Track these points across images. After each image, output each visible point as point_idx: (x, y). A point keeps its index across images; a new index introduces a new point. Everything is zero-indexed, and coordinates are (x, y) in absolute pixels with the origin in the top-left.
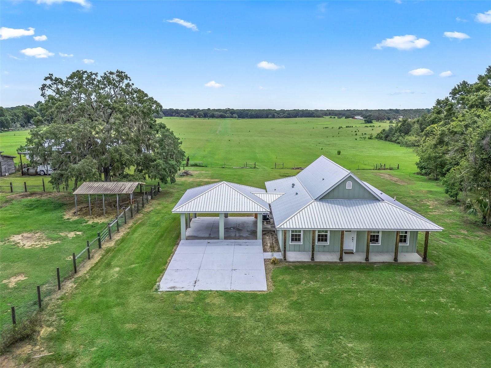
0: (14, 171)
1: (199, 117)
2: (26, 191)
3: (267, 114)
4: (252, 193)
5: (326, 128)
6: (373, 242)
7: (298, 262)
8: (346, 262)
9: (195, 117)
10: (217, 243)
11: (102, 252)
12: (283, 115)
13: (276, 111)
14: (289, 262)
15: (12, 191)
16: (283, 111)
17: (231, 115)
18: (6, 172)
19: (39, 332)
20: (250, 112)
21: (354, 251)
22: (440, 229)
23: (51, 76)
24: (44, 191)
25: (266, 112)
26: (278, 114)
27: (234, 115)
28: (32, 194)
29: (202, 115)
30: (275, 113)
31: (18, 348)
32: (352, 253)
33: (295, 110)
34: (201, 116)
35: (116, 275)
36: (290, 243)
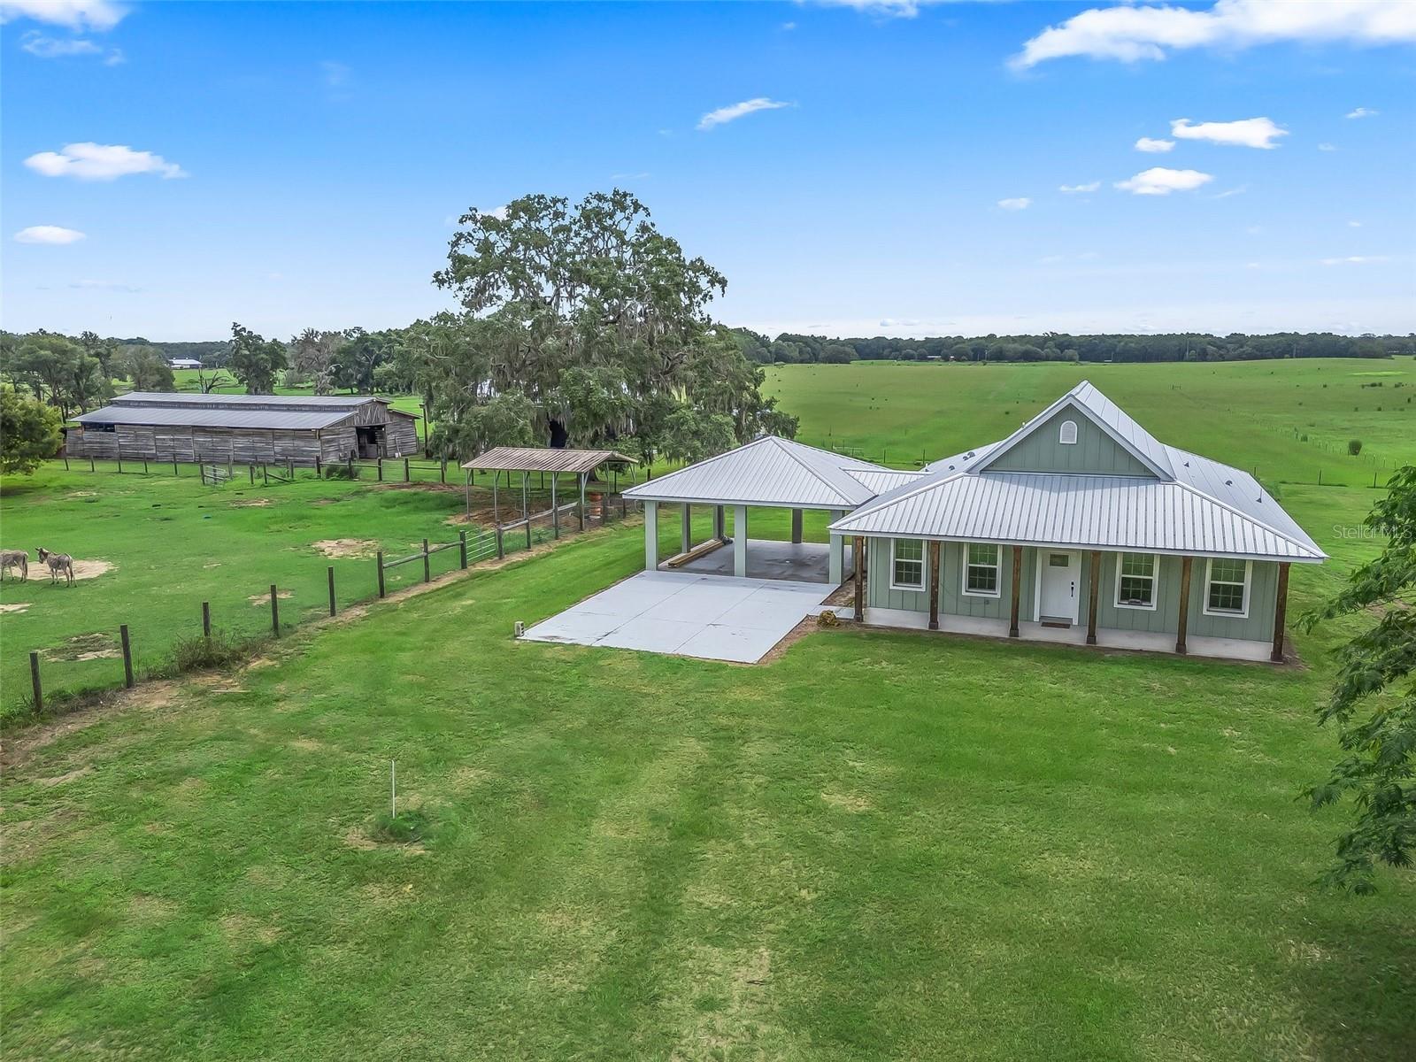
0: (414, 450)
1: (958, 360)
2: (408, 480)
3: (1180, 349)
4: (844, 470)
5: (1373, 385)
6: (1133, 600)
7: (891, 628)
8: (1027, 641)
9: (946, 359)
10: (724, 581)
11: (463, 575)
12: (1238, 352)
13: (1213, 340)
14: (867, 626)
15: (380, 479)
16: (1237, 339)
17: (1059, 351)
18: (395, 449)
19: (248, 663)
20: (1122, 344)
21: (1075, 622)
22: (1313, 556)
23: (474, 211)
24: (443, 481)
25: (1175, 342)
26: (1219, 348)
27: (1069, 352)
28: (416, 484)
29: (966, 355)
30: (1209, 344)
31: (198, 675)
32: (1067, 626)
33: (1282, 334)
34: (964, 357)
35: (459, 609)
36: (891, 587)
